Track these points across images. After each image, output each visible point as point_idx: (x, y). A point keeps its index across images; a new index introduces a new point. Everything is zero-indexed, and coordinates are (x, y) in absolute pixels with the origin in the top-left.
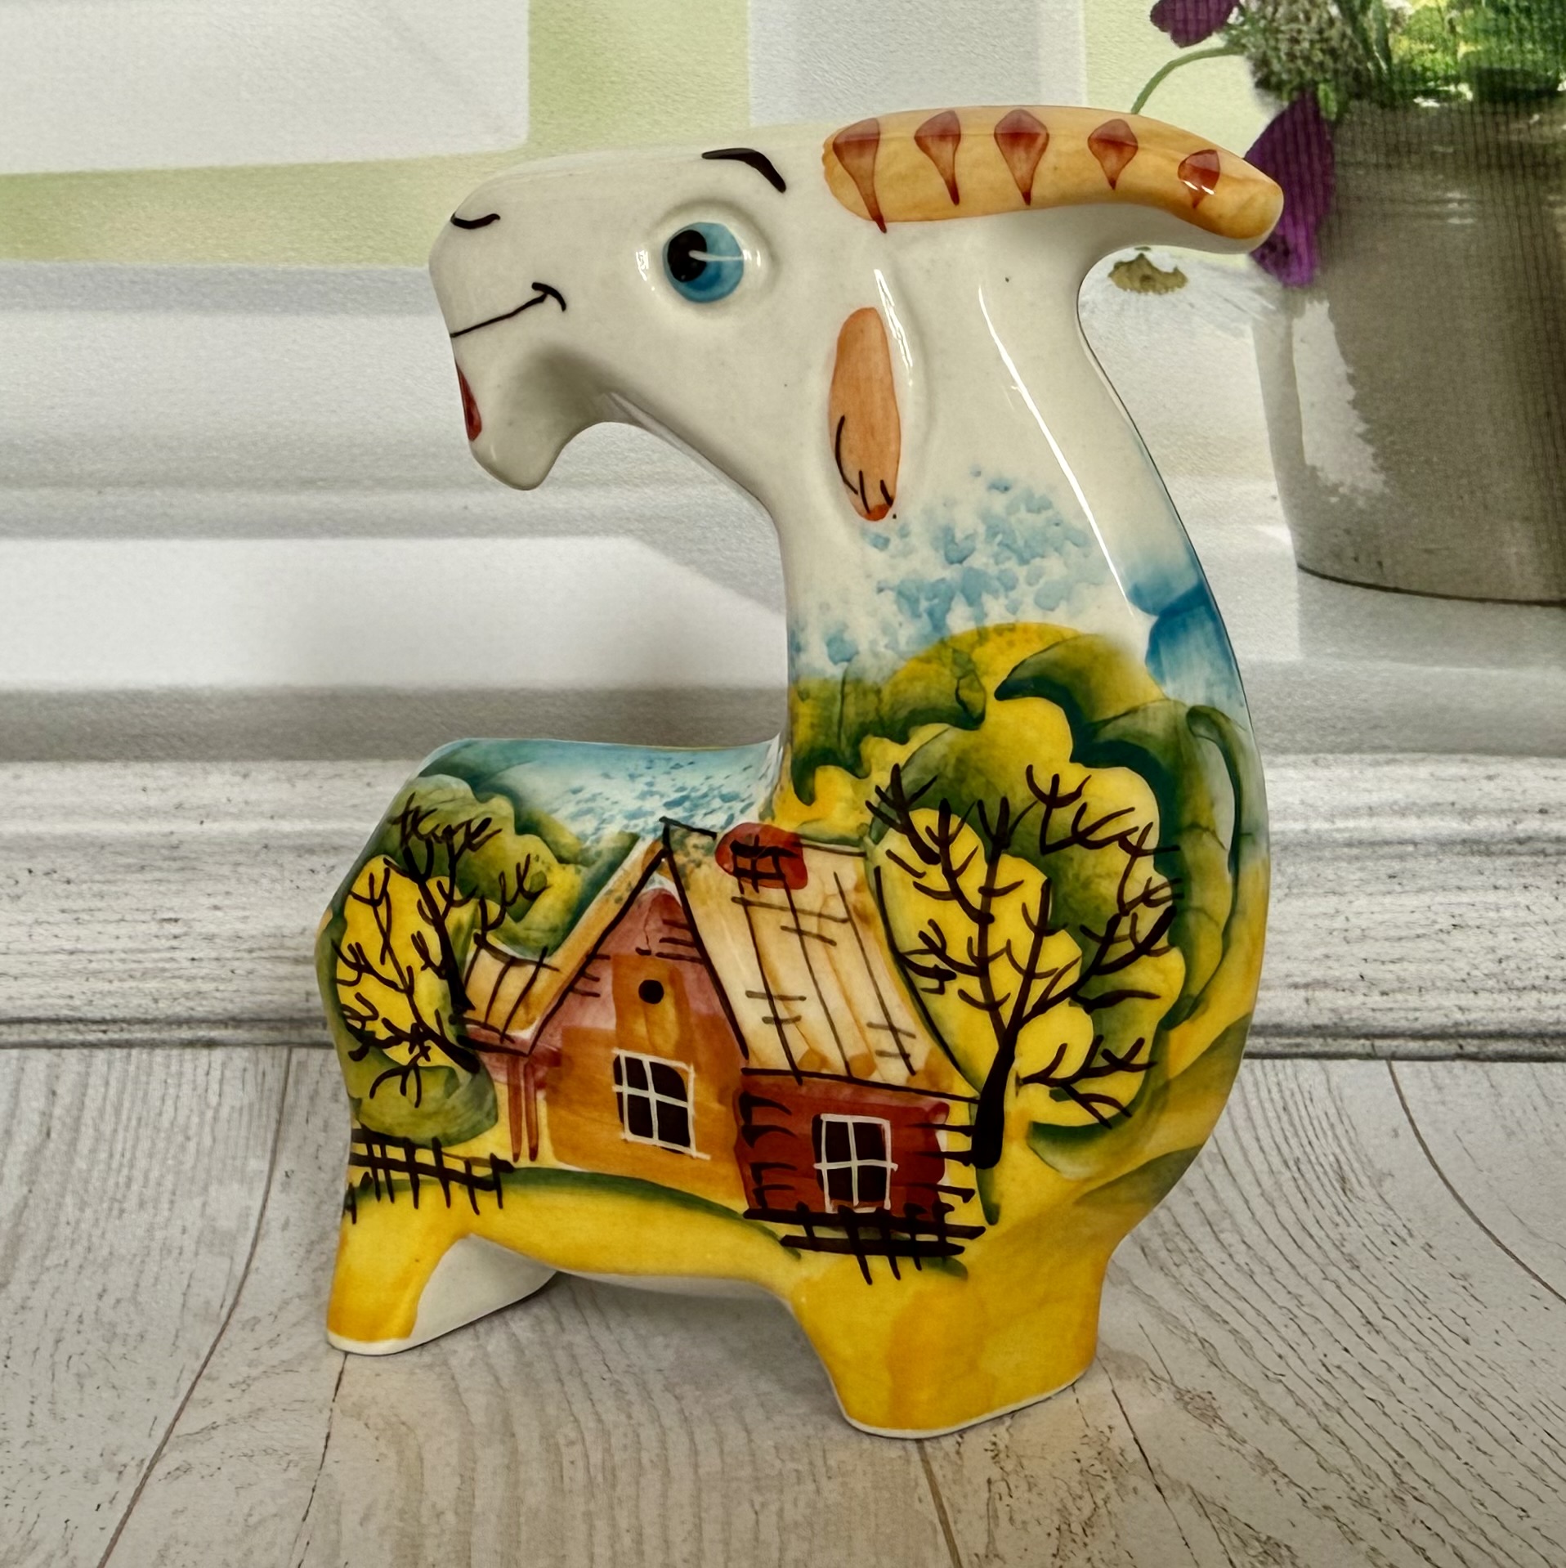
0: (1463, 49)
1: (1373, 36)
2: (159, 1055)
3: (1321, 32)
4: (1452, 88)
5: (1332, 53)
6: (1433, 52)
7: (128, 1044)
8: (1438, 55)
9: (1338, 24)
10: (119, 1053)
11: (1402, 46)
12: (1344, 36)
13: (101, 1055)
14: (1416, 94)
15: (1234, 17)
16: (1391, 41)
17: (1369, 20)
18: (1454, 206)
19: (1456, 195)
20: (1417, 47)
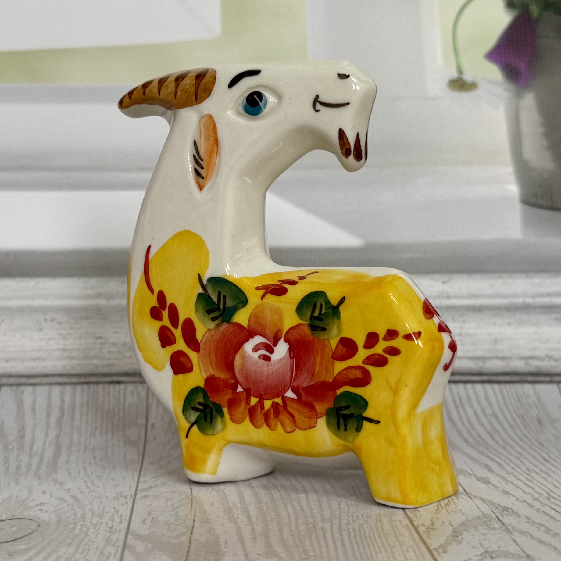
2: (100, 387)
7: (88, 383)
10: (85, 387)
13: (79, 388)
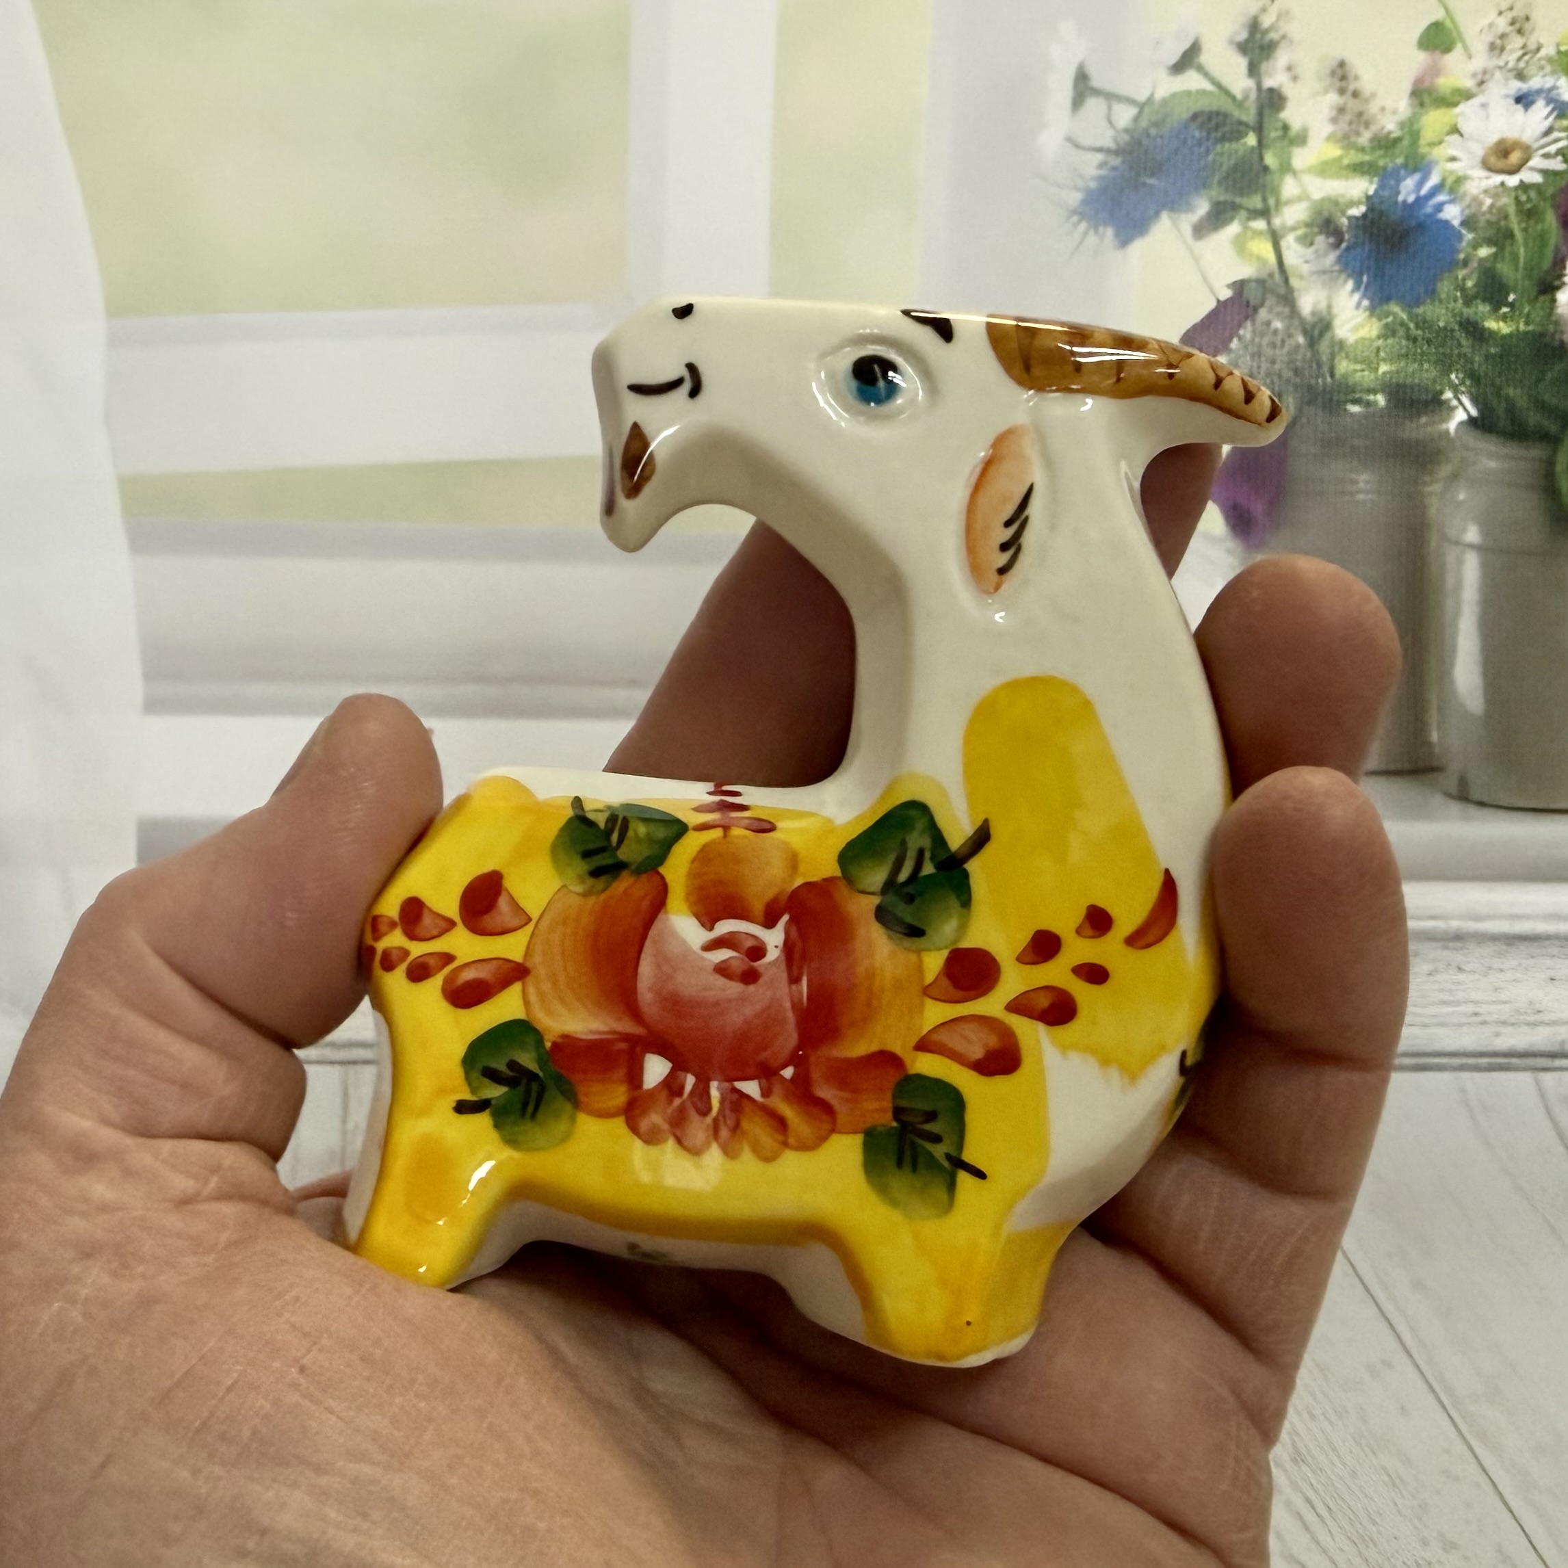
0: (1384, 368)
1: (1324, 358)
3: (1289, 354)
4: (1371, 397)
5: (1296, 372)
6: (1363, 370)
8: (1366, 373)
9: (1302, 351)
11: (1343, 366)
12: (1304, 360)
14: (1347, 401)
15: (1234, 344)
16: (1336, 361)
17: (1324, 347)
18: (1361, 485)
19: (1364, 477)
20: (1353, 367)
